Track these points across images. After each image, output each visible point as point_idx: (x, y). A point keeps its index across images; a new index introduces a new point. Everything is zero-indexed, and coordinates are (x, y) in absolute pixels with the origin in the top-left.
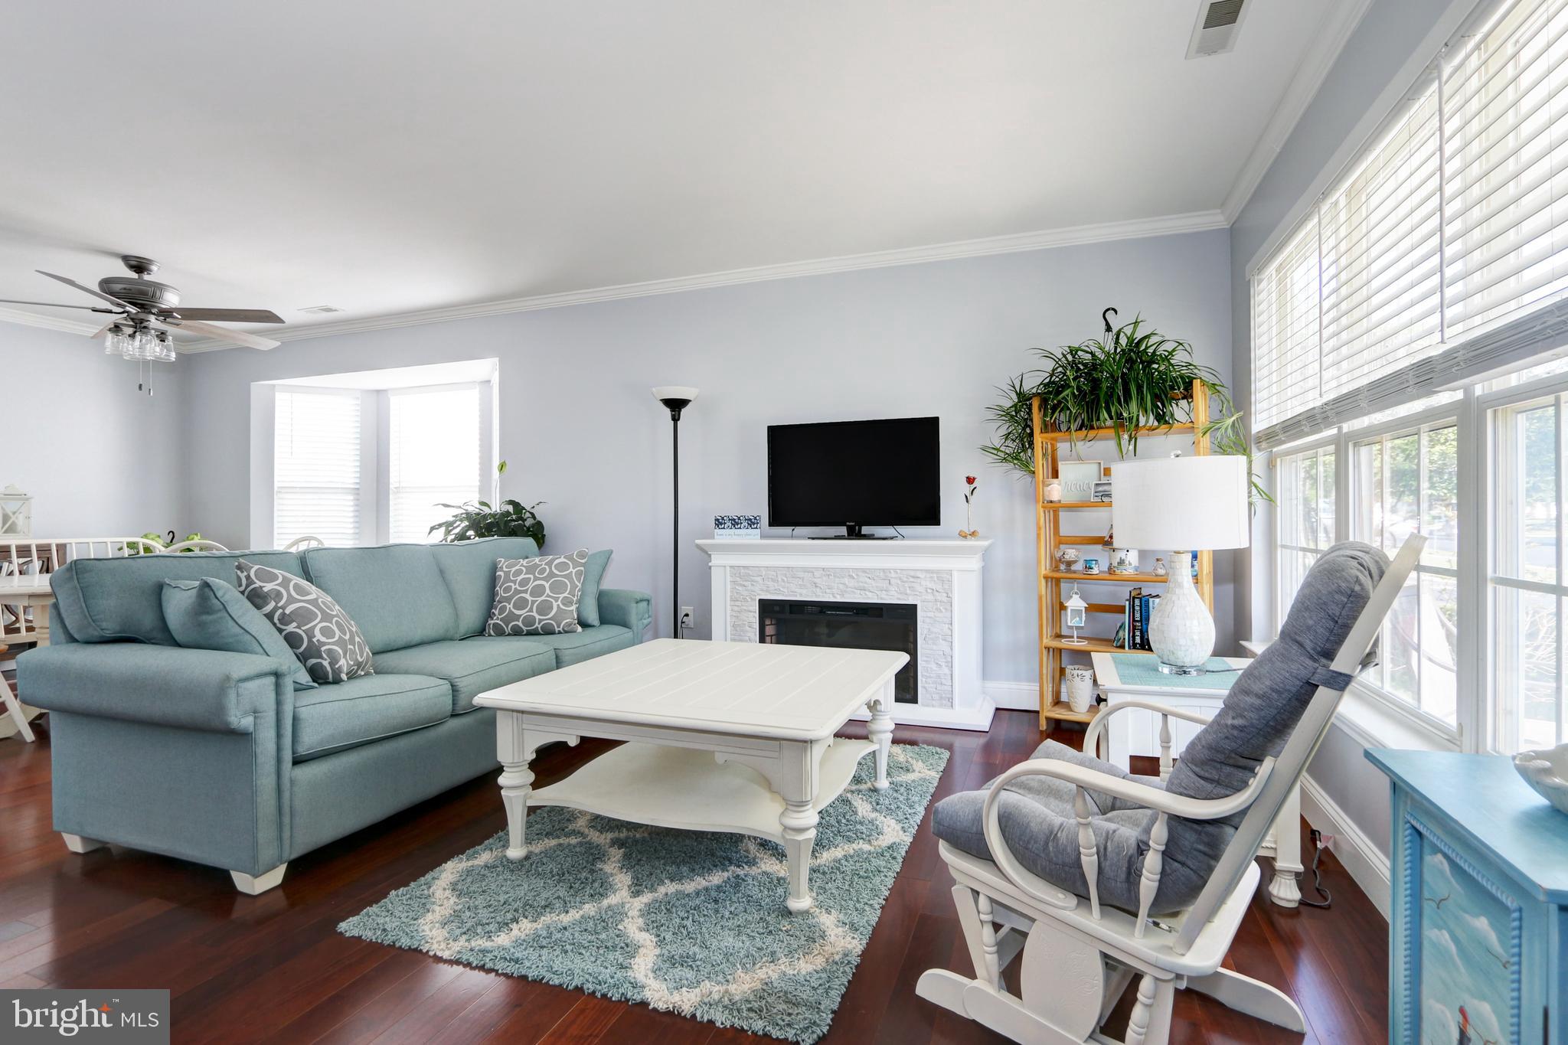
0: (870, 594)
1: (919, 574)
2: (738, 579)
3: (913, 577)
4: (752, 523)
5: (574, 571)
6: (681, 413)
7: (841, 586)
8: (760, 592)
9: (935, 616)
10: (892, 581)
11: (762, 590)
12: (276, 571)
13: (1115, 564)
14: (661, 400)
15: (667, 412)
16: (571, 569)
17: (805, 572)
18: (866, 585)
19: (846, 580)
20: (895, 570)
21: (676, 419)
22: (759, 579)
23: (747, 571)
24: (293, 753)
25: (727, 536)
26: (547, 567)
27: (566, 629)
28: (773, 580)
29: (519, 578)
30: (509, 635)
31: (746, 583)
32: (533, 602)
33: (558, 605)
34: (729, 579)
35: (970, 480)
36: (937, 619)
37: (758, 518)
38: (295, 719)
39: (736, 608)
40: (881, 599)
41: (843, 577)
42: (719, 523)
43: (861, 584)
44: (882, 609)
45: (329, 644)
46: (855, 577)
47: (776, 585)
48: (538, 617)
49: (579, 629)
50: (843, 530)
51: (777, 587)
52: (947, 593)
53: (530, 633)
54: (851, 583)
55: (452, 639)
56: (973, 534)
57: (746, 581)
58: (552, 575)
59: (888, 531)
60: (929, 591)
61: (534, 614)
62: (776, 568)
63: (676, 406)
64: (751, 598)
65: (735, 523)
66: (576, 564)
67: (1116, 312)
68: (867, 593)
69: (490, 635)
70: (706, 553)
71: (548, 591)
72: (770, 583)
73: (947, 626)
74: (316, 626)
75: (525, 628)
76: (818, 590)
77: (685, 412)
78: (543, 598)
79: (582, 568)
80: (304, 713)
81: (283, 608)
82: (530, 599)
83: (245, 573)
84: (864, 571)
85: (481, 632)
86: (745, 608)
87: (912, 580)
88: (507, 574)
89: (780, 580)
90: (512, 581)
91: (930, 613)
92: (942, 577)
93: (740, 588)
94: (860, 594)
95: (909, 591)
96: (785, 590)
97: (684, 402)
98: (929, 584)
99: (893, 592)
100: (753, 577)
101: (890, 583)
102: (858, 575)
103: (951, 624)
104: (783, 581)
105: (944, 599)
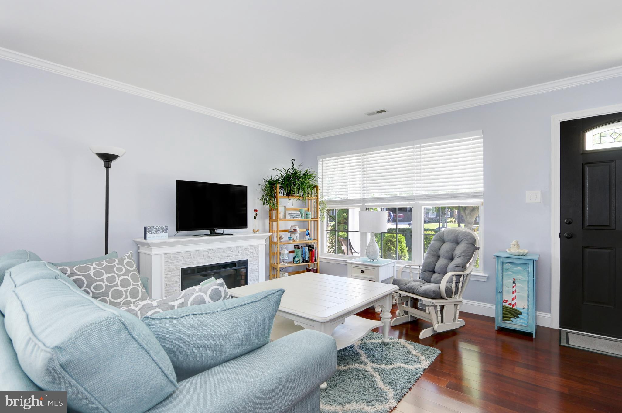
1: (248, 247)
2: (169, 260)
4: (165, 230)
7: (220, 256)
8: (182, 265)
9: (253, 263)
10: (240, 251)
11: (183, 264)
13: (295, 238)
14: (96, 154)
15: (101, 162)
17: (204, 252)
18: (230, 255)
19: (222, 253)
20: (240, 247)
21: (107, 167)
22: (181, 258)
23: (174, 255)
25: (154, 238)
28: (189, 258)
31: (173, 262)
34: (164, 261)
35: (256, 211)
36: (254, 264)
37: (167, 227)
40: (236, 259)
41: (221, 252)
42: (149, 231)
43: (228, 254)
44: (236, 263)
46: (226, 251)
47: (190, 260)
51: (191, 261)
52: (257, 254)
54: (224, 254)
56: (258, 231)
57: (174, 260)
60: (252, 253)
62: (190, 252)
63: (107, 158)
64: (177, 269)
65: (156, 230)
67: (295, 161)
68: (231, 258)
72: (187, 260)
73: (257, 266)
76: (210, 259)
77: (114, 162)
84: (229, 248)
86: (173, 275)
87: (246, 250)
89: (192, 257)
91: (252, 262)
92: (255, 247)
93: (171, 265)
94: (228, 259)
95: (245, 255)
96: (195, 262)
97: (114, 157)
98: (251, 251)
99: (240, 256)
100: (178, 258)
101: (238, 252)
102: (227, 250)
103: (258, 265)
104: (194, 257)
105: (256, 256)
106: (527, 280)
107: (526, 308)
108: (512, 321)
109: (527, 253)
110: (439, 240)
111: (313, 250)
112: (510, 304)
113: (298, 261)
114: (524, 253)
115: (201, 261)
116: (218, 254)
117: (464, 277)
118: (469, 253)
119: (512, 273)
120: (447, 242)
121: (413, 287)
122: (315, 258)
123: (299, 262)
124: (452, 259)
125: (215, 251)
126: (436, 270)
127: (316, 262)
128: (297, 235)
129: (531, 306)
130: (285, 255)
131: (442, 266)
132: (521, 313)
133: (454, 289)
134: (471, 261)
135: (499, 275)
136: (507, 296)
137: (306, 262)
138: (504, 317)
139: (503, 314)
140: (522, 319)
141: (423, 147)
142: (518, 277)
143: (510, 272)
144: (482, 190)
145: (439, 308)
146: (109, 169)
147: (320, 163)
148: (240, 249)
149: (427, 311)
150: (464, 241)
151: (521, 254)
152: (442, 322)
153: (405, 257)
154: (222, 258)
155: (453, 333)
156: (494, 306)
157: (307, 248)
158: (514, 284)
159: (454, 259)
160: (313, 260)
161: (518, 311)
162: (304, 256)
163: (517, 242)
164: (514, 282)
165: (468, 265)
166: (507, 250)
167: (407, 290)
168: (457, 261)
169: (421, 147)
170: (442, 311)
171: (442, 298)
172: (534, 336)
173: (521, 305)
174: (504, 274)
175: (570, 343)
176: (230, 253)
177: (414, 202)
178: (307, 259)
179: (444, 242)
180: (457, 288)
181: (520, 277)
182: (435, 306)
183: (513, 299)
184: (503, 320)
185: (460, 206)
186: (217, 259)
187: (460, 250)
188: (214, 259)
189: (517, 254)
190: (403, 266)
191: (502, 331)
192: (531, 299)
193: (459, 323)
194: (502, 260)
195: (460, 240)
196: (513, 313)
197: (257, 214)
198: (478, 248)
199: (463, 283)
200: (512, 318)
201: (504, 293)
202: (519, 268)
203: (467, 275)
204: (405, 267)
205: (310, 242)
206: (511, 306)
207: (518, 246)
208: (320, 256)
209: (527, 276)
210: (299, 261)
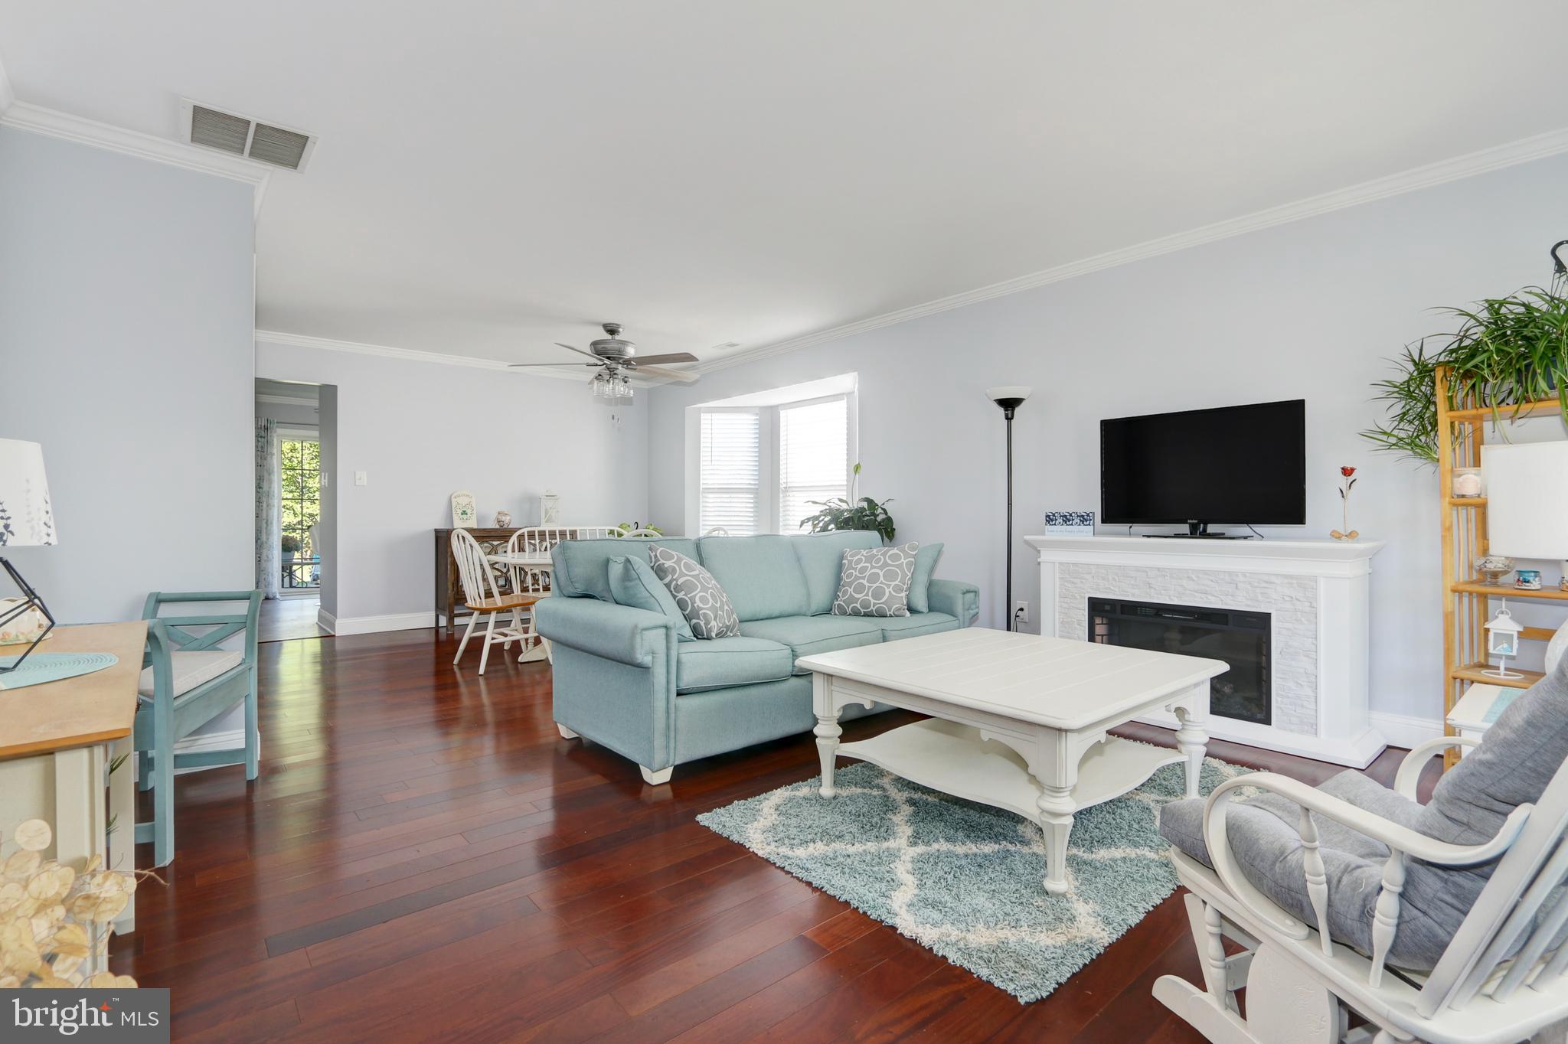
0: (1213, 599)
1: (1274, 579)
2: (1067, 576)
3: (1267, 582)
4: (1084, 519)
5: (905, 562)
6: (1015, 412)
8: (1089, 590)
9: (1295, 628)
10: (1240, 586)
11: (1091, 588)
12: (673, 553)
14: (995, 400)
15: (1001, 411)
16: (902, 560)
17: (1138, 572)
18: (1207, 588)
19: (1184, 582)
20: (1244, 574)
21: (1009, 419)
22: (1088, 576)
23: (1076, 568)
24: (677, 687)
25: (1059, 532)
26: (882, 557)
27: (896, 613)
28: (1103, 579)
29: (859, 566)
30: (850, 615)
31: (1075, 581)
32: (869, 588)
33: (890, 592)
34: (1059, 575)
35: (1347, 472)
36: (1297, 631)
37: (1091, 515)
38: (678, 662)
39: (1065, 605)
40: (1226, 604)
41: (1180, 579)
42: (1050, 519)
43: (1202, 587)
44: (1227, 615)
45: (704, 609)
47: (1105, 582)
48: (872, 601)
49: (908, 614)
50: (1185, 528)
51: (1107, 586)
52: (1311, 603)
53: (866, 615)
54: (1190, 586)
55: (805, 615)
56: (1352, 535)
57: (1075, 578)
58: (886, 564)
59: (1243, 530)
60: (1287, 598)
61: (870, 598)
62: (1106, 567)
63: (1009, 405)
64: (1080, 596)
65: (1067, 519)
66: (907, 556)
68: (1210, 597)
69: (835, 614)
70: (1035, 549)
71: (882, 579)
72: (1101, 582)
73: (1310, 641)
74: (697, 594)
75: (862, 610)
76: (1152, 591)
77: (1019, 411)
78: (877, 584)
79: (913, 560)
80: (684, 658)
81: (676, 580)
82: (867, 584)
83: (654, 553)
85: (828, 611)
86: (1072, 605)
87: (1264, 585)
88: (850, 562)
89: (1110, 578)
90: (853, 569)
92: (1305, 583)
93: (1069, 585)
94: (1201, 598)
95: (1259, 598)
96: (1117, 589)
97: (1024, 400)
98: (1287, 591)
99: (1238, 598)
100: (1082, 575)
103: (1316, 638)
104: (1115, 579)
105: (1307, 609)
115: (1128, 590)
125: (1165, 573)
148: (1242, 579)
188: (1163, 592)
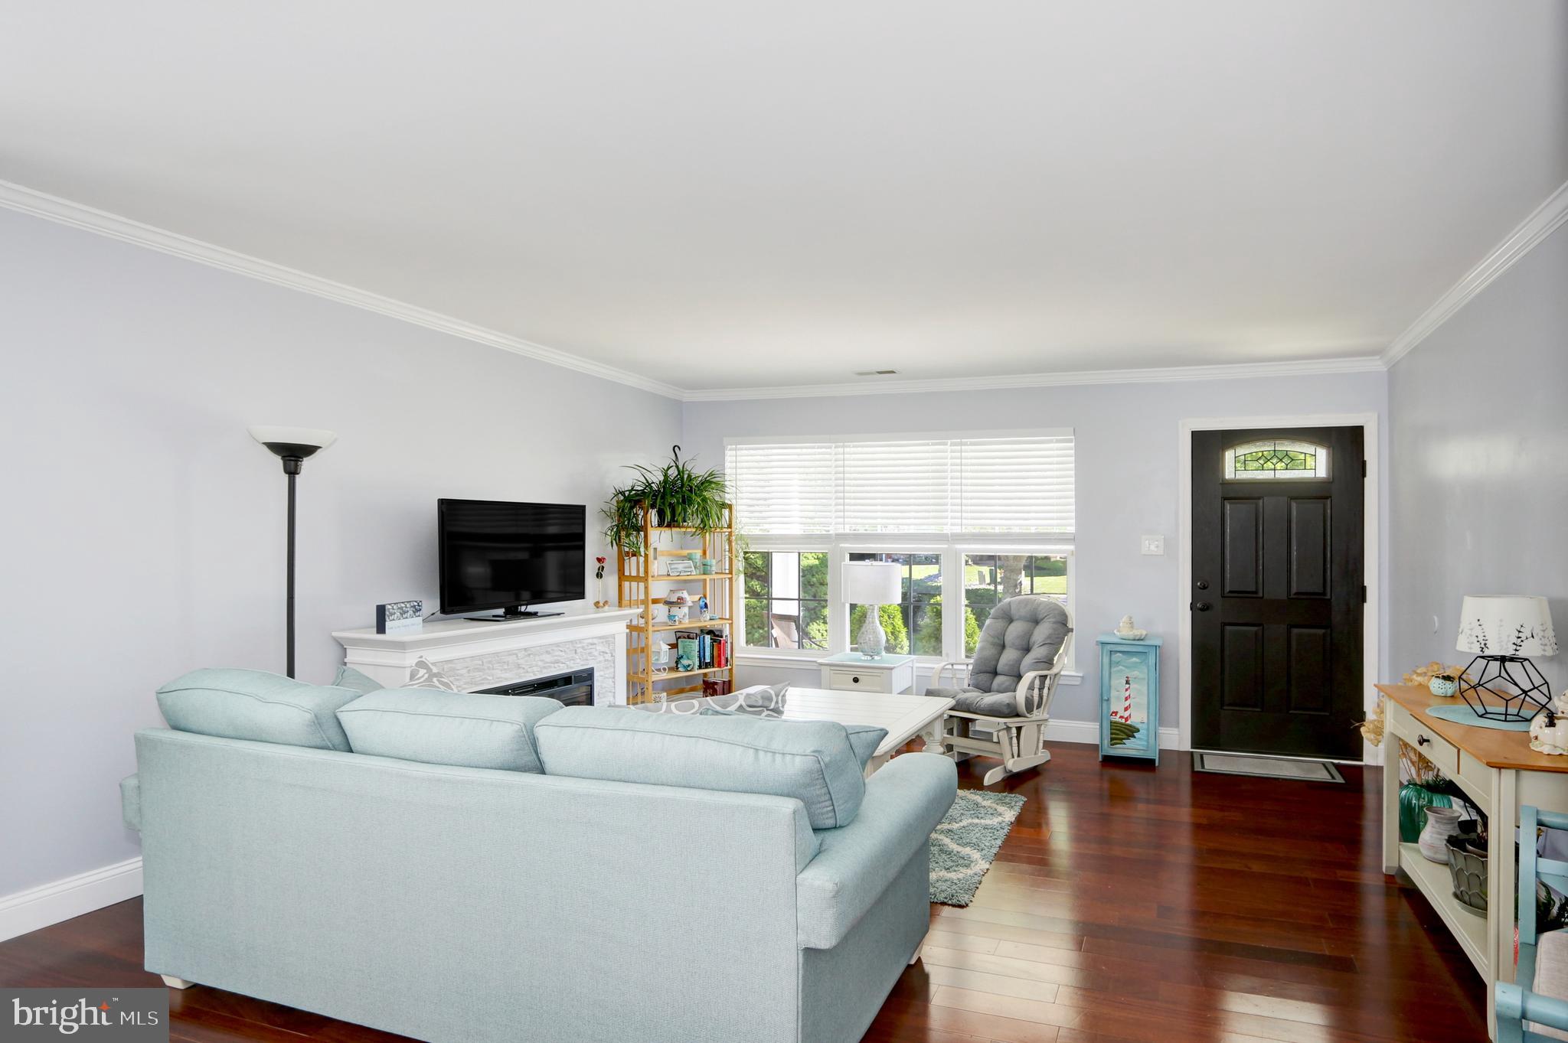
1: (595, 641)
3: (592, 644)
4: (416, 610)
7: (540, 663)
8: (465, 686)
9: (603, 676)
10: (578, 651)
11: (467, 683)
13: (682, 616)
14: (263, 443)
17: (508, 655)
18: (559, 658)
19: (543, 657)
20: (579, 641)
22: (464, 671)
23: (450, 665)
25: (398, 629)
28: (479, 670)
35: (599, 560)
36: (607, 676)
40: (571, 668)
41: (541, 654)
42: (389, 613)
43: (557, 658)
44: (571, 677)
46: (550, 652)
47: (481, 674)
51: (483, 677)
52: (612, 654)
54: (548, 658)
57: (449, 677)
60: (601, 655)
62: (480, 657)
63: (293, 455)
65: (402, 612)
67: (679, 449)
68: (561, 665)
72: (476, 674)
73: (611, 680)
76: (521, 671)
84: (557, 645)
87: (590, 647)
89: (485, 668)
91: (602, 673)
92: (608, 640)
94: (555, 667)
95: (589, 658)
96: (490, 678)
97: (309, 450)
98: (603, 649)
99: (578, 661)
100: (458, 672)
101: (576, 653)
102: (553, 650)
103: (614, 678)
104: (489, 668)
105: (610, 659)
106: (1146, 677)
107: (1145, 721)
108: (1125, 744)
109: (1146, 635)
110: (1003, 618)
111: (722, 642)
112: (1121, 717)
113: (689, 666)
114: (1141, 635)
115: (503, 676)
116: (537, 658)
117: (1050, 678)
118: (1057, 638)
119: (1123, 668)
120: (1017, 619)
121: (968, 701)
122: (727, 659)
123: (693, 668)
124: (1027, 650)
125: (529, 652)
126: (1000, 668)
127: (729, 667)
128: (685, 610)
129: (1152, 718)
130: (661, 652)
131: (1011, 663)
132: (1138, 731)
133: (1036, 699)
134: (1061, 651)
135: (1104, 673)
136: (1118, 706)
137: (706, 667)
138: (1112, 739)
139: (1111, 734)
140: (1140, 739)
141: (966, 444)
142: (1133, 674)
143: (1121, 667)
144: (1072, 529)
145: (1014, 731)
146: (297, 476)
147: (728, 453)
148: (579, 646)
149: (995, 740)
150: (1049, 618)
151: (1137, 638)
152: (1019, 756)
153: (902, 648)
154: (545, 667)
155: (1034, 772)
156: (1096, 726)
157: (708, 638)
158: (1128, 686)
159: (1031, 648)
160: (723, 662)
161: (1134, 727)
162: (702, 654)
163: (1131, 618)
164: (1127, 682)
165: (1056, 658)
166: (1115, 631)
167: (956, 708)
168: (1038, 652)
169: (961, 444)
170: (1018, 737)
171: (1018, 715)
172: (1157, 764)
173: (1137, 718)
174: (1113, 670)
175: (1206, 767)
176: (559, 656)
177: (946, 546)
178: (708, 660)
179: (1011, 621)
180: (1041, 697)
181: (1136, 673)
182: (1008, 729)
183: (1126, 709)
184: (1111, 745)
185: (1034, 555)
186: (535, 669)
187: (1041, 633)
188: (529, 669)
189: (1131, 637)
190: (938, 666)
191: (1110, 761)
192: (1152, 706)
193: (1042, 757)
194: (1109, 647)
195: (1041, 617)
196: (1126, 731)
197: (603, 567)
198: (1072, 630)
199: (1049, 689)
200: (1124, 739)
201: (1113, 700)
202: (1134, 659)
203: (1056, 675)
204: (943, 669)
205: (715, 625)
206: (1123, 721)
207: (1131, 624)
208: (736, 654)
209: (1146, 671)
210: (691, 667)
